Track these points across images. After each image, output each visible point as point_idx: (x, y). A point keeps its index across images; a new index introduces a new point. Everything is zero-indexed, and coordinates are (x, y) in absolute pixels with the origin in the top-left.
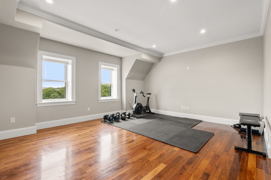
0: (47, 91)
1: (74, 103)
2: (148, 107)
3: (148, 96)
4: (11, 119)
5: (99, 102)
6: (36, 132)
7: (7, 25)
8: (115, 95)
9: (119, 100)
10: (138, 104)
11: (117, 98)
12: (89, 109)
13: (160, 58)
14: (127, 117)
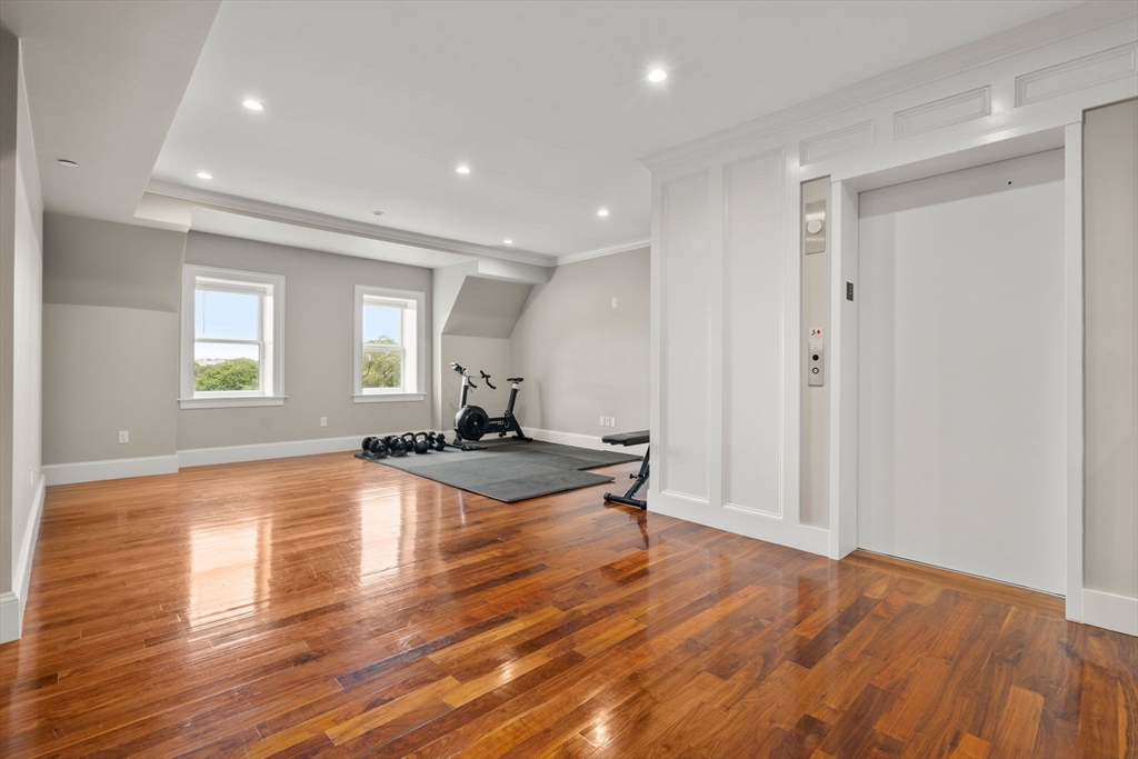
0: (226, 373)
1: (281, 403)
2: (510, 422)
3: (515, 386)
4: (121, 433)
5: (356, 401)
6: (177, 471)
7: (121, 224)
8: (409, 384)
9: (422, 398)
10: (471, 408)
11: (415, 392)
12: (324, 421)
13: (549, 269)
14: (435, 445)
